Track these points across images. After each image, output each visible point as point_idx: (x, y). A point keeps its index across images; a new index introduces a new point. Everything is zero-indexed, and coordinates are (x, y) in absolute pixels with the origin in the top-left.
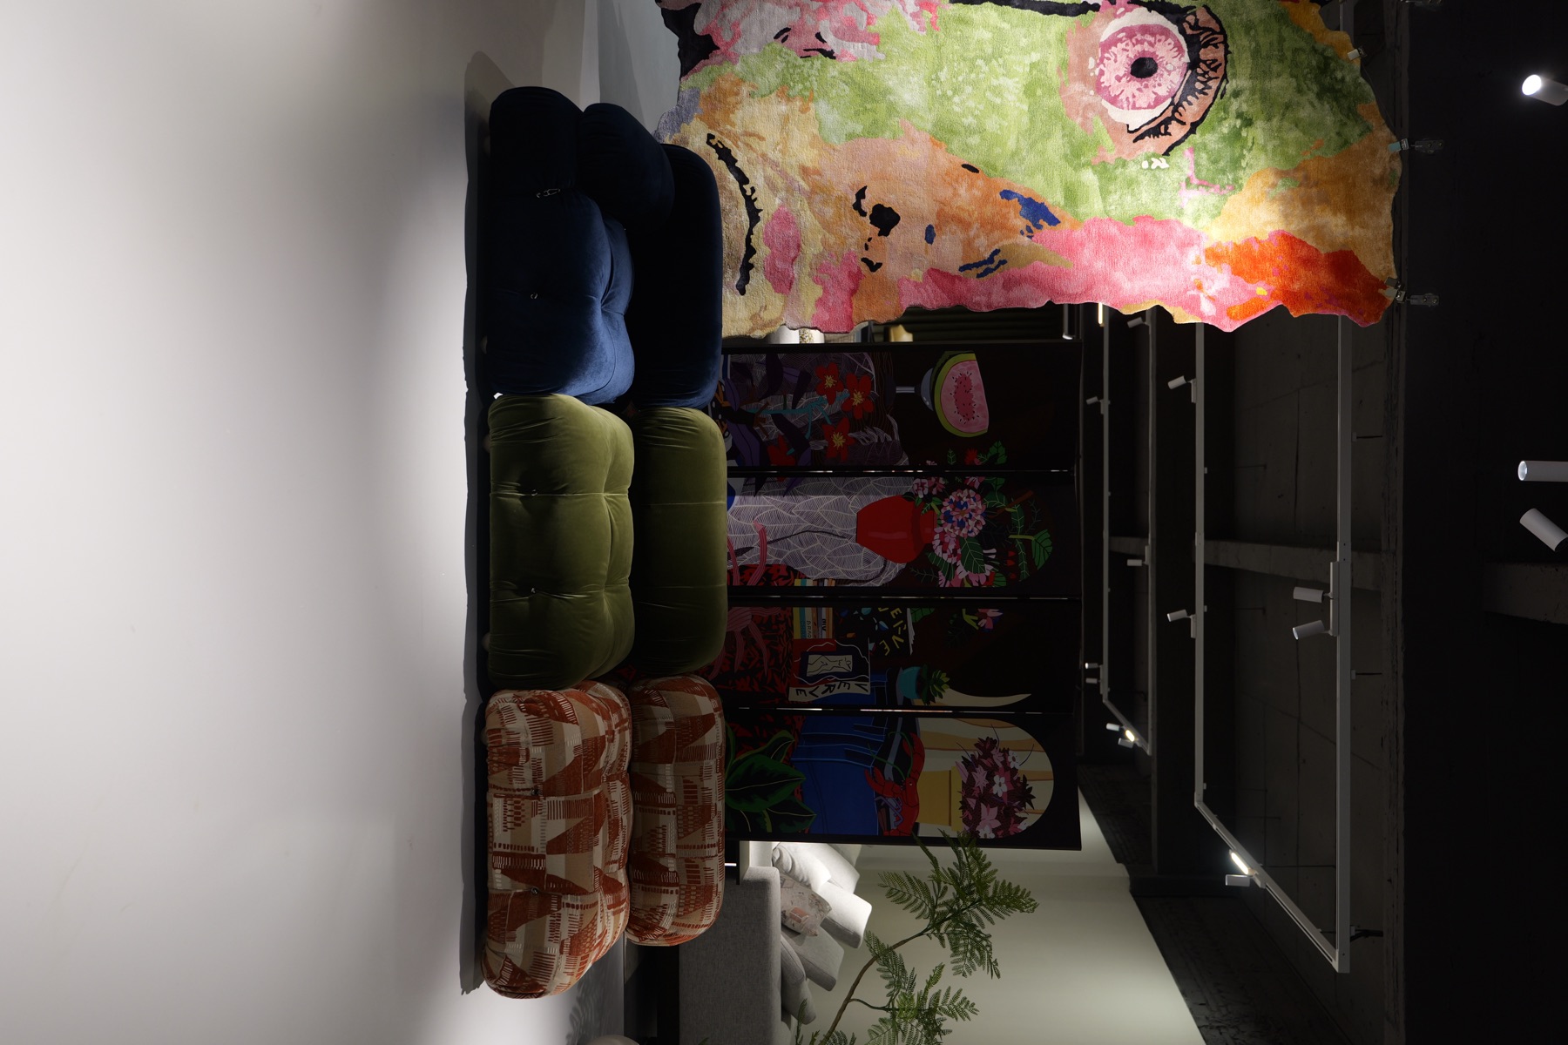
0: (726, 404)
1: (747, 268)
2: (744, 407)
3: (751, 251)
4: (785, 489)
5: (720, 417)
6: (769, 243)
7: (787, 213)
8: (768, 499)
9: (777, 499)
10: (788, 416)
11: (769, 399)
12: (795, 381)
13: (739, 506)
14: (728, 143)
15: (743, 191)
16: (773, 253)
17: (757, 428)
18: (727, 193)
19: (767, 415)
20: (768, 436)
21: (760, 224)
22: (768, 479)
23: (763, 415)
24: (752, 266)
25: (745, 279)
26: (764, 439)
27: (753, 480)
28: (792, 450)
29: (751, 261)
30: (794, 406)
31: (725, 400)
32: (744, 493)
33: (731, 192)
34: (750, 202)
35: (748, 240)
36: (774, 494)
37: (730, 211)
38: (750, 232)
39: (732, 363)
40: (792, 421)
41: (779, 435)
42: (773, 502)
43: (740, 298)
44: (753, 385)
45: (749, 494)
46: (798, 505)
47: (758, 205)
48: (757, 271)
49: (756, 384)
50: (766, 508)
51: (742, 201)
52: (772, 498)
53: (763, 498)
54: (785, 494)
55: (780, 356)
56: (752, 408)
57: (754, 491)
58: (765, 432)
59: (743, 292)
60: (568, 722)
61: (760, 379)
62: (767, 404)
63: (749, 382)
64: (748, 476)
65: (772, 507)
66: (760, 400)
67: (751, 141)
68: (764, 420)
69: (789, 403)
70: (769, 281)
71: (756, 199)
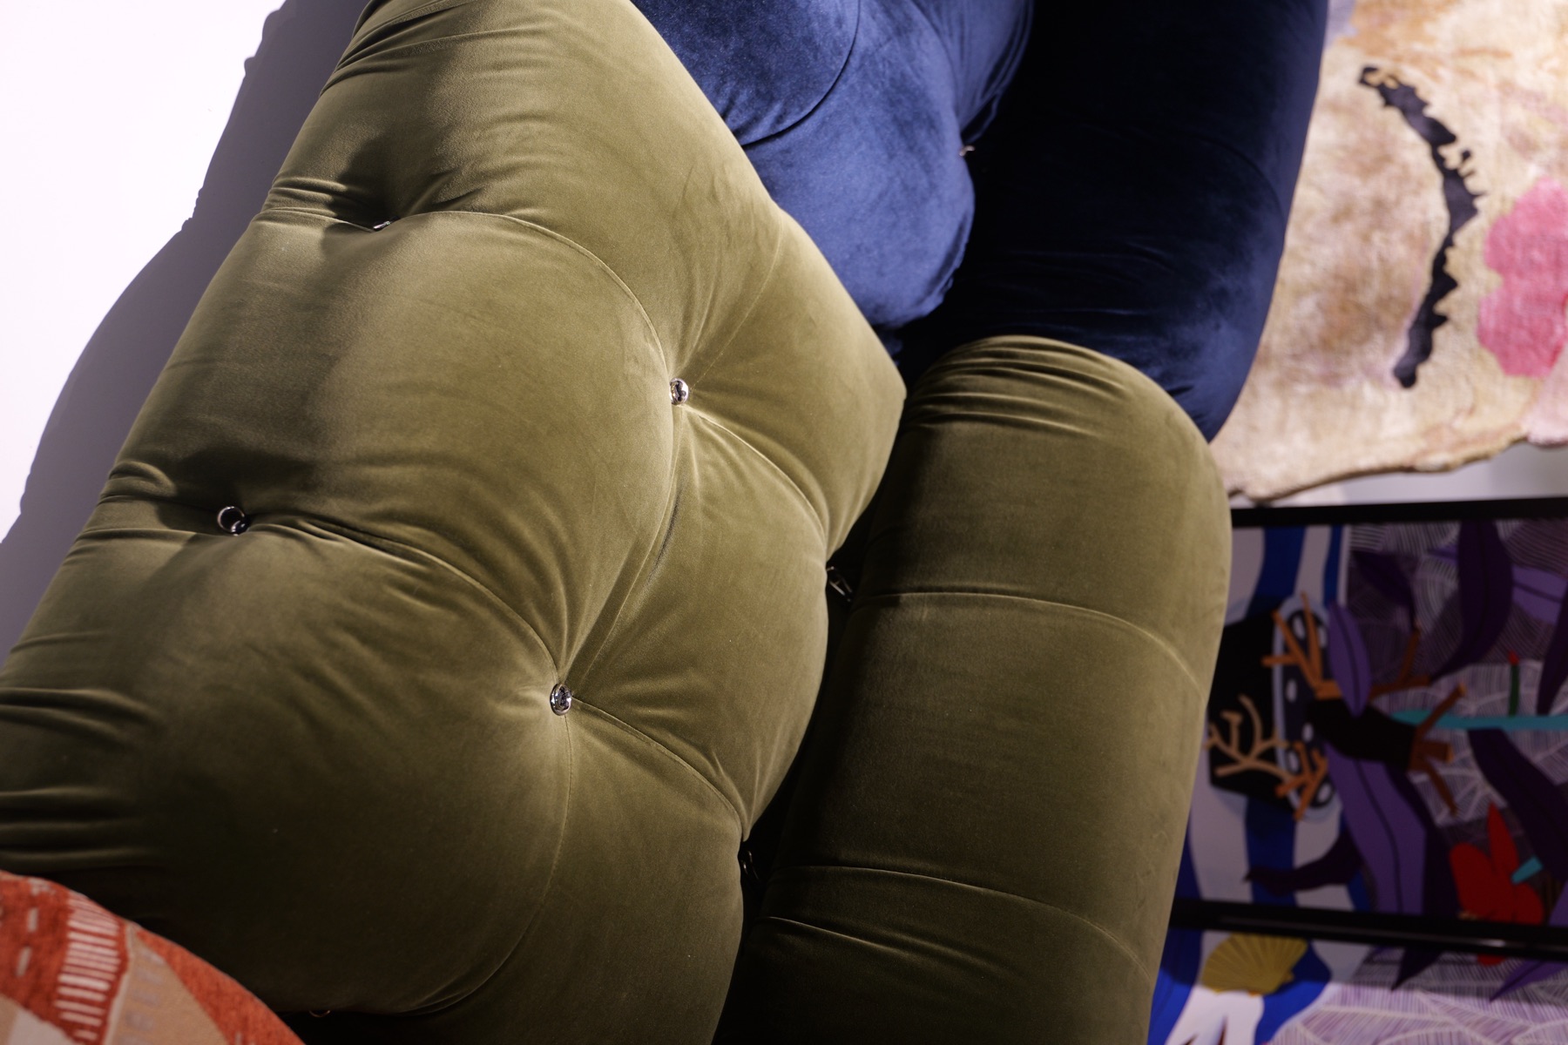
0: (1327, 690)
1: (1428, 322)
2: (1383, 703)
3: (1443, 282)
4: (1499, 984)
5: (1308, 733)
6: (1500, 260)
7: (1558, 194)
8: (1435, 1002)
9: (1471, 1006)
10: (1522, 735)
11: (1463, 676)
12: (1548, 614)
13: (1335, 1008)
14: (1412, 75)
15: (1439, 161)
16: (1507, 284)
17: (1419, 779)
18: (1393, 170)
19: (1451, 731)
20: (1453, 809)
21: (1476, 229)
22: (1447, 956)
23: (1443, 731)
24: (1442, 320)
25: (1422, 348)
26: (1442, 817)
27: (1398, 954)
28: (1532, 867)
29: (1442, 307)
30: (1544, 706)
31: (1327, 674)
32: (1360, 978)
33: (1405, 167)
34: (1453, 179)
35: (1440, 260)
36: (1459, 992)
37: (1398, 202)
38: (1448, 242)
39: (1358, 555)
40: (1538, 758)
41: (1492, 807)
42: (1450, 1011)
43: (1398, 397)
44: (1414, 629)
45: (1374, 984)
46: (1535, 1028)
47: (1472, 184)
48: (1458, 328)
49: (1425, 622)
50: (1425, 1024)
51: (1437, 179)
52: (1451, 1001)
53: (1420, 997)
54: (1495, 996)
55: (1506, 528)
56: (1406, 706)
57: (1393, 978)
58: (1445, 791)
59: (1407, 378)
60: (49, 1014)
61: (1437, 606)
62: (1456, 694)
63: (1400, 618)
64: (1381, 944)
65: (1444, 1024)
66: (1432, 679)
67: (1474, 63)
68: (1442, 751)
69: (1529, 693)
70: (1492, 349)
71: (1471, 173)
